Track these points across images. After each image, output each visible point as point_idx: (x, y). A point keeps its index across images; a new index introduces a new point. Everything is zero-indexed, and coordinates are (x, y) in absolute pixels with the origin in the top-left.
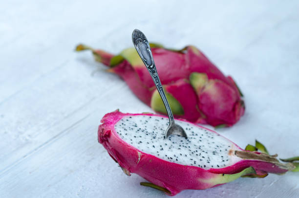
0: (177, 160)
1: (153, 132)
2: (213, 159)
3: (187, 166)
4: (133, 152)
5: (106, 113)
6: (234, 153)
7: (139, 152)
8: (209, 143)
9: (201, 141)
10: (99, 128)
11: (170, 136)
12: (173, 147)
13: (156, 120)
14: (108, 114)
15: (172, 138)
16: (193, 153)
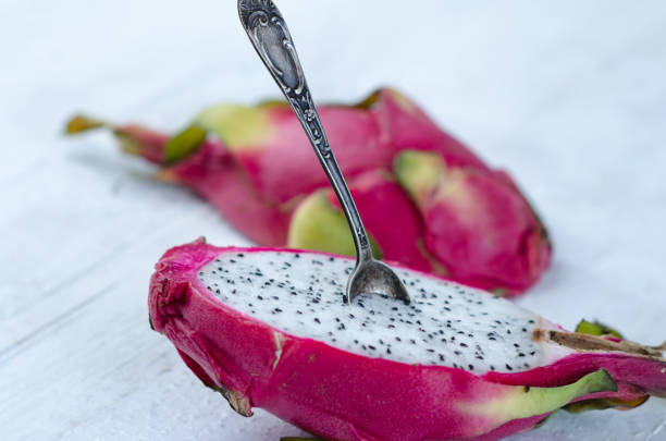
0: (389, 351)
1: (311, 289)
2: (489, 350)
3: (421, 367)
4: (260, 336)
5: (171, 247)
6: (547, 336)
7: (276, 334)
8: (472, 315)
9: (448, 309)
10: (153, 281)
11: (359, 297)
12: (374, 322)
13: (314, 262)
14: (175, 249)
15: (366, 302)
16: (430, 336)
